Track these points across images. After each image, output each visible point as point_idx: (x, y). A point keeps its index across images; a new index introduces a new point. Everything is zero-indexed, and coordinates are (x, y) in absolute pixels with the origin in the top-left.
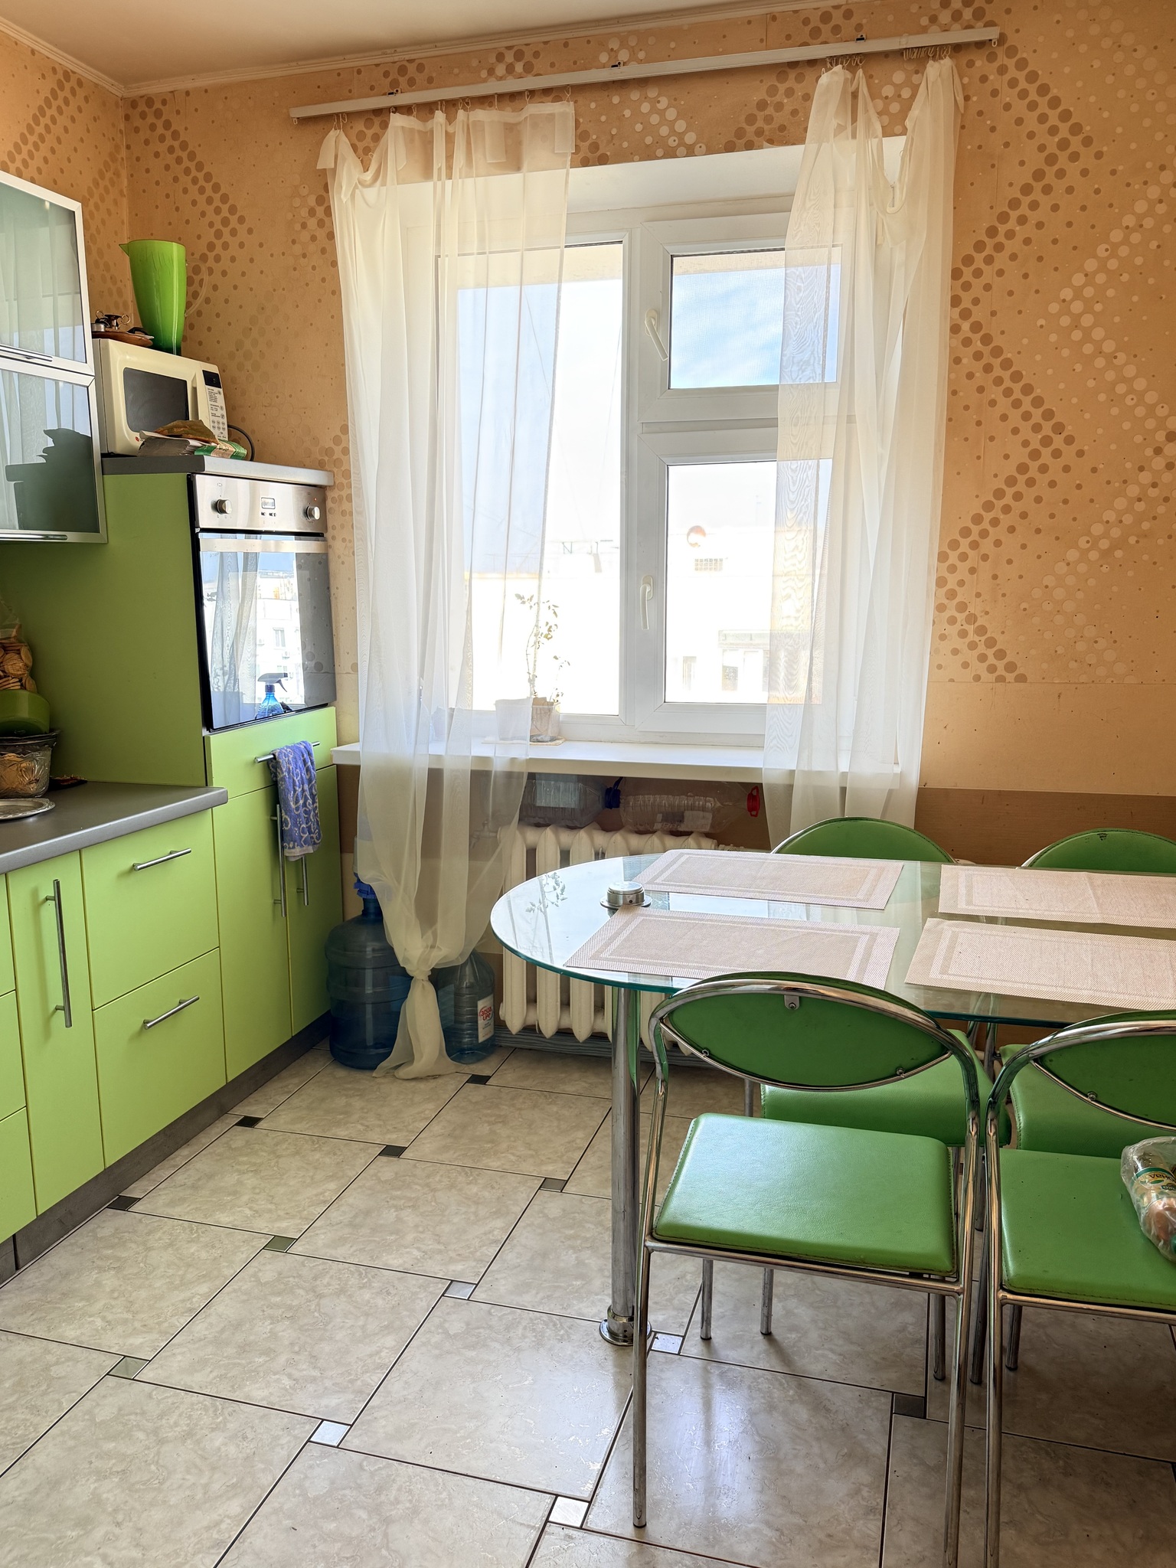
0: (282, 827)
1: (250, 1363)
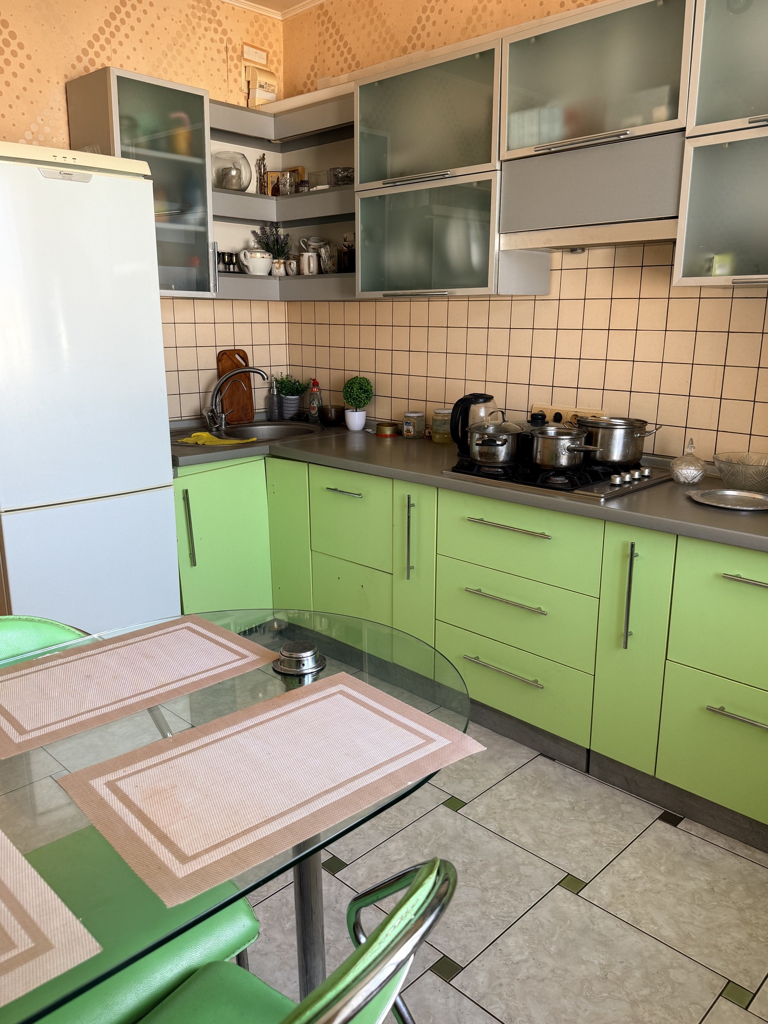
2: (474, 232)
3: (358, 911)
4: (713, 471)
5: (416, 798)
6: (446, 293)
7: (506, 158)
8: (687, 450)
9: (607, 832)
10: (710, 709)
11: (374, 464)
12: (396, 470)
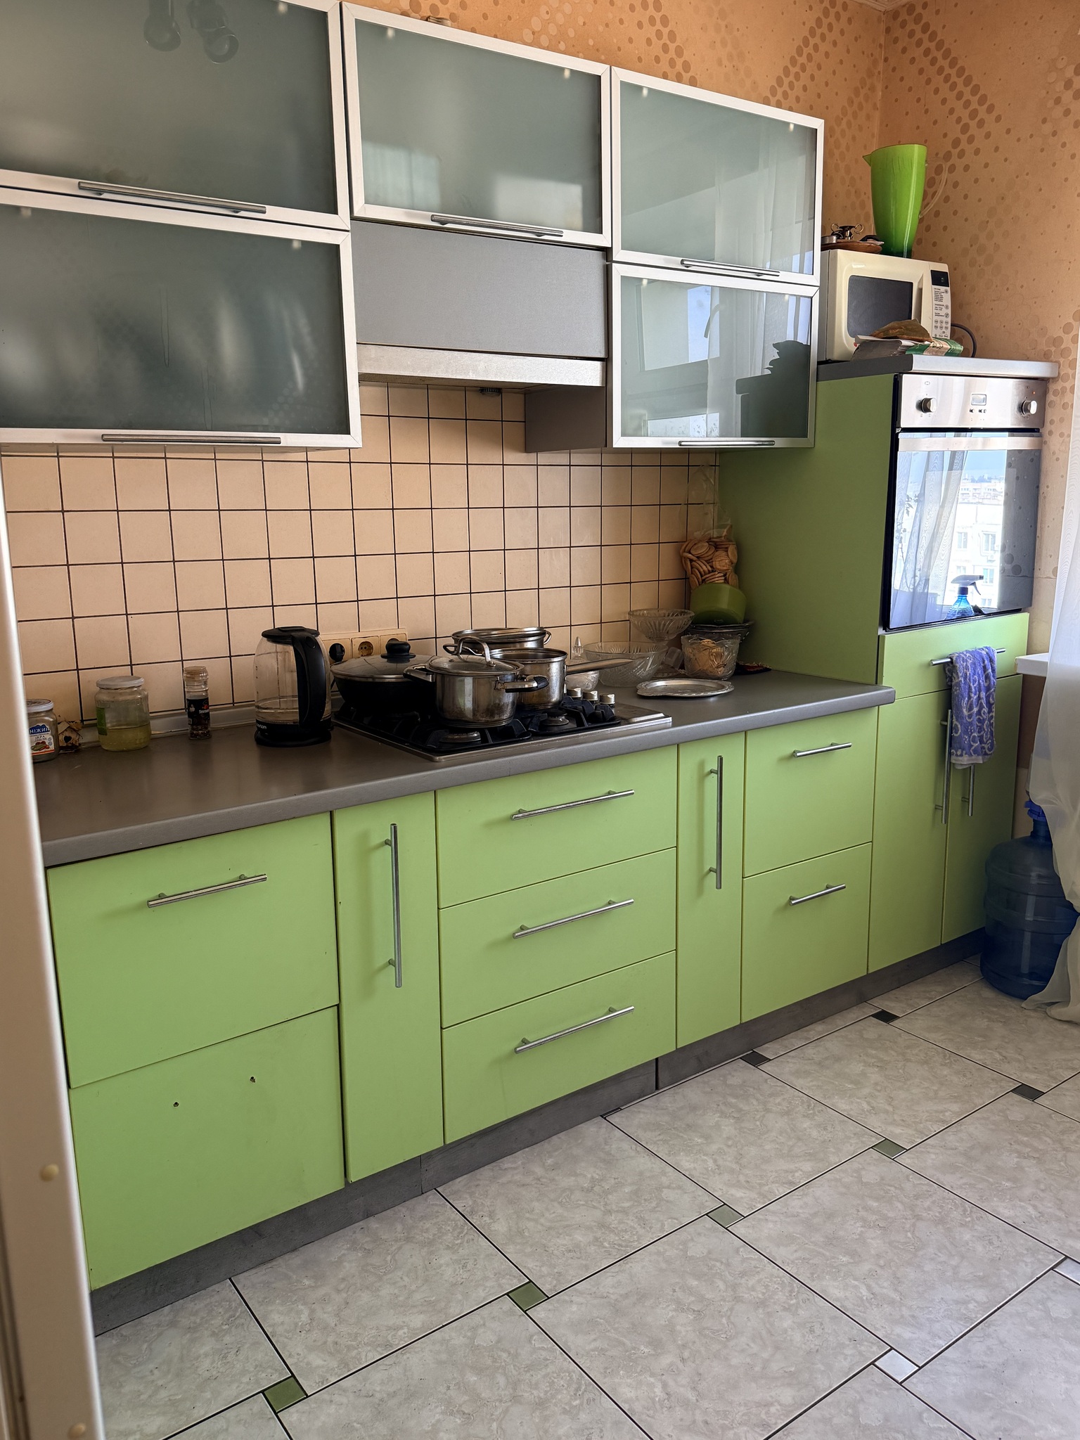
0: (951, 732)
1: (834, 1258)
8: (575, 653)
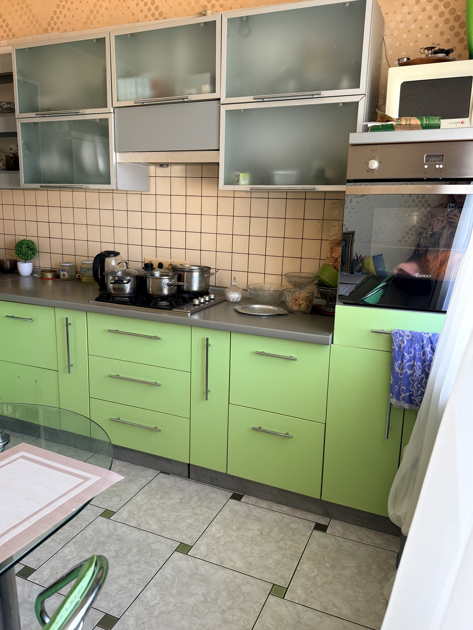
2: (99, 150)
3: (42, 603)
4: (247, 294)
5: (82, 515)
6: (84, 187)
7: (117, 106)
8: (233, 283)
9: (202, 512)
10: (254, 429)
11: (40, 298)
12: (57, 301)
